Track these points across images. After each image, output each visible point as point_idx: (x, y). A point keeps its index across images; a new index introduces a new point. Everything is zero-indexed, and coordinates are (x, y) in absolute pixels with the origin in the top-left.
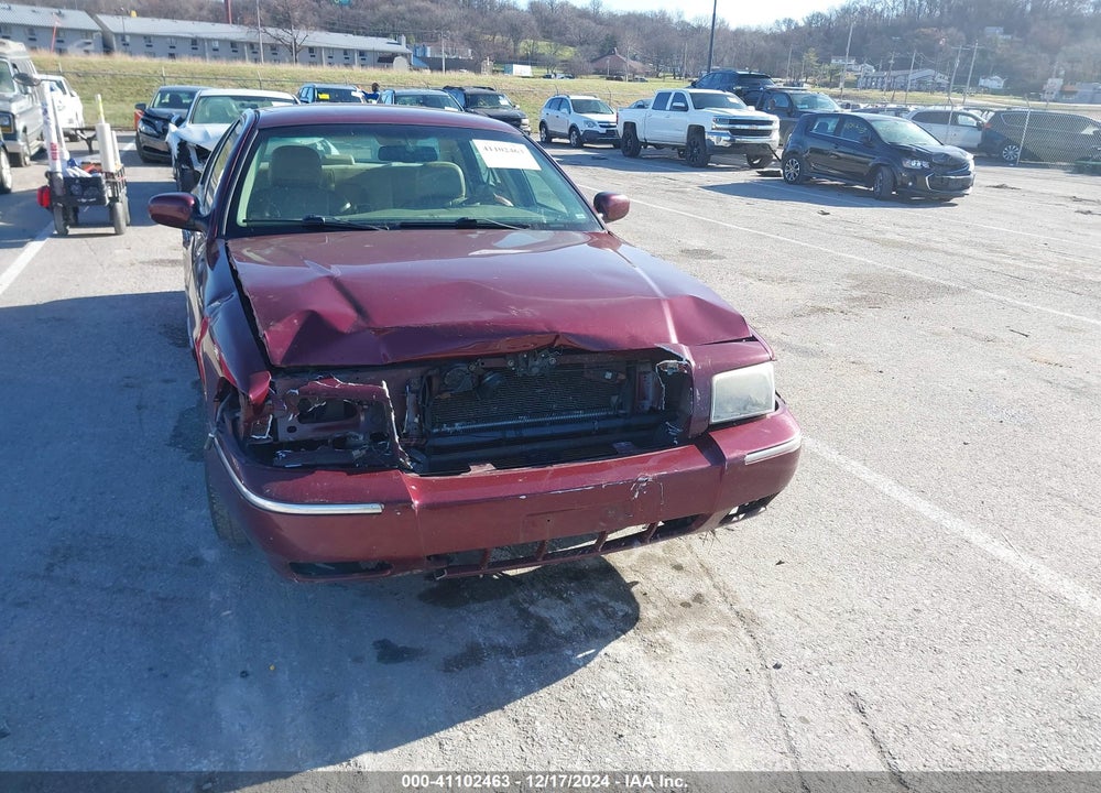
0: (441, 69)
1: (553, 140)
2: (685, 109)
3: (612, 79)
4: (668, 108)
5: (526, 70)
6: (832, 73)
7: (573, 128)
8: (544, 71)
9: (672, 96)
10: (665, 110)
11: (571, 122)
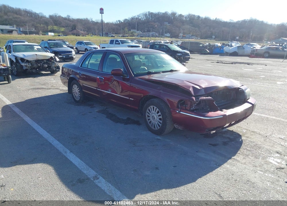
0: (27, 34)
1: (80, 52)
2: (119, 44)
3: (77, 36)
4: (114, 43)
5: (53, 34)
6: (132, 33)
7: (86, 49)
8: (57, 34)
9: (115, 41)
10: (113, 44)
11: (85, 48)
